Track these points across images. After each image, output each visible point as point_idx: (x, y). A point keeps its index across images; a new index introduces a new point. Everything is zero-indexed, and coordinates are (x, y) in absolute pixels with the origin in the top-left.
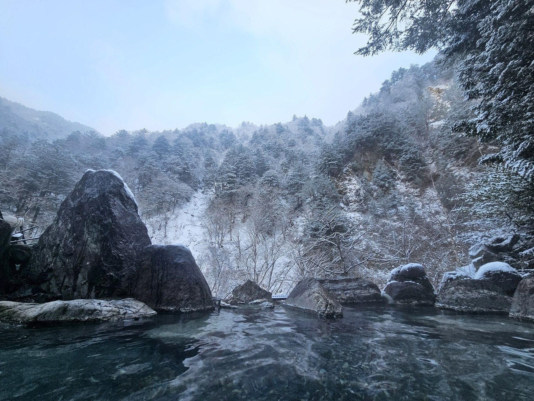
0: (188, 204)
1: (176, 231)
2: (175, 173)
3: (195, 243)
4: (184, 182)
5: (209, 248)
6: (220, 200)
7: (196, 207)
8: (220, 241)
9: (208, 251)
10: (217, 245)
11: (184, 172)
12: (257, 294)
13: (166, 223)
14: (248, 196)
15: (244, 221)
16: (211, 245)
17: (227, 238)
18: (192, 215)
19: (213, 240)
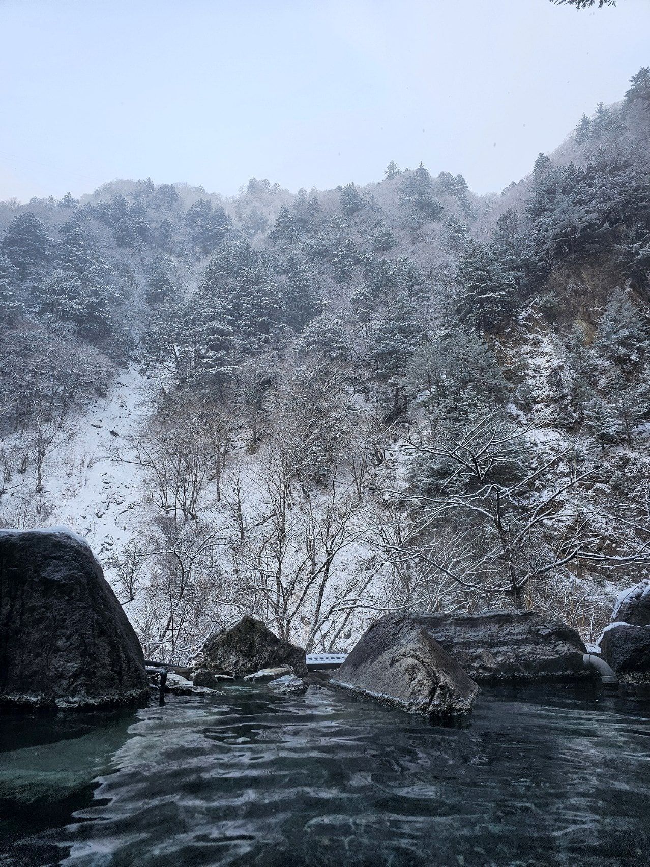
0: (102, 402)
1: (69, 475)
2: (64, 316)
3: (122, 508)
4: (90, 342)
5: (160, 520)
6: (188, 393)
7: (124, 412)
8: (188, 502)
9: (155, 528)
10: (180, 513)
11: (91, 315)
12: (266, 654)
13: (42, 453)
14: (263, 383)
15: (252, 449)
16: (164, 513)
17: (207, 495)
18: (112, 433)
19: (171, 500)
